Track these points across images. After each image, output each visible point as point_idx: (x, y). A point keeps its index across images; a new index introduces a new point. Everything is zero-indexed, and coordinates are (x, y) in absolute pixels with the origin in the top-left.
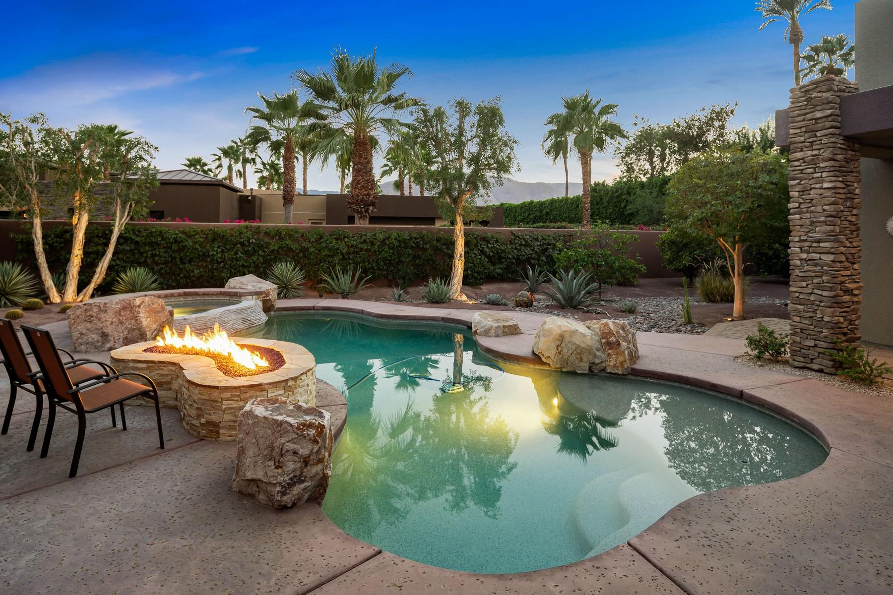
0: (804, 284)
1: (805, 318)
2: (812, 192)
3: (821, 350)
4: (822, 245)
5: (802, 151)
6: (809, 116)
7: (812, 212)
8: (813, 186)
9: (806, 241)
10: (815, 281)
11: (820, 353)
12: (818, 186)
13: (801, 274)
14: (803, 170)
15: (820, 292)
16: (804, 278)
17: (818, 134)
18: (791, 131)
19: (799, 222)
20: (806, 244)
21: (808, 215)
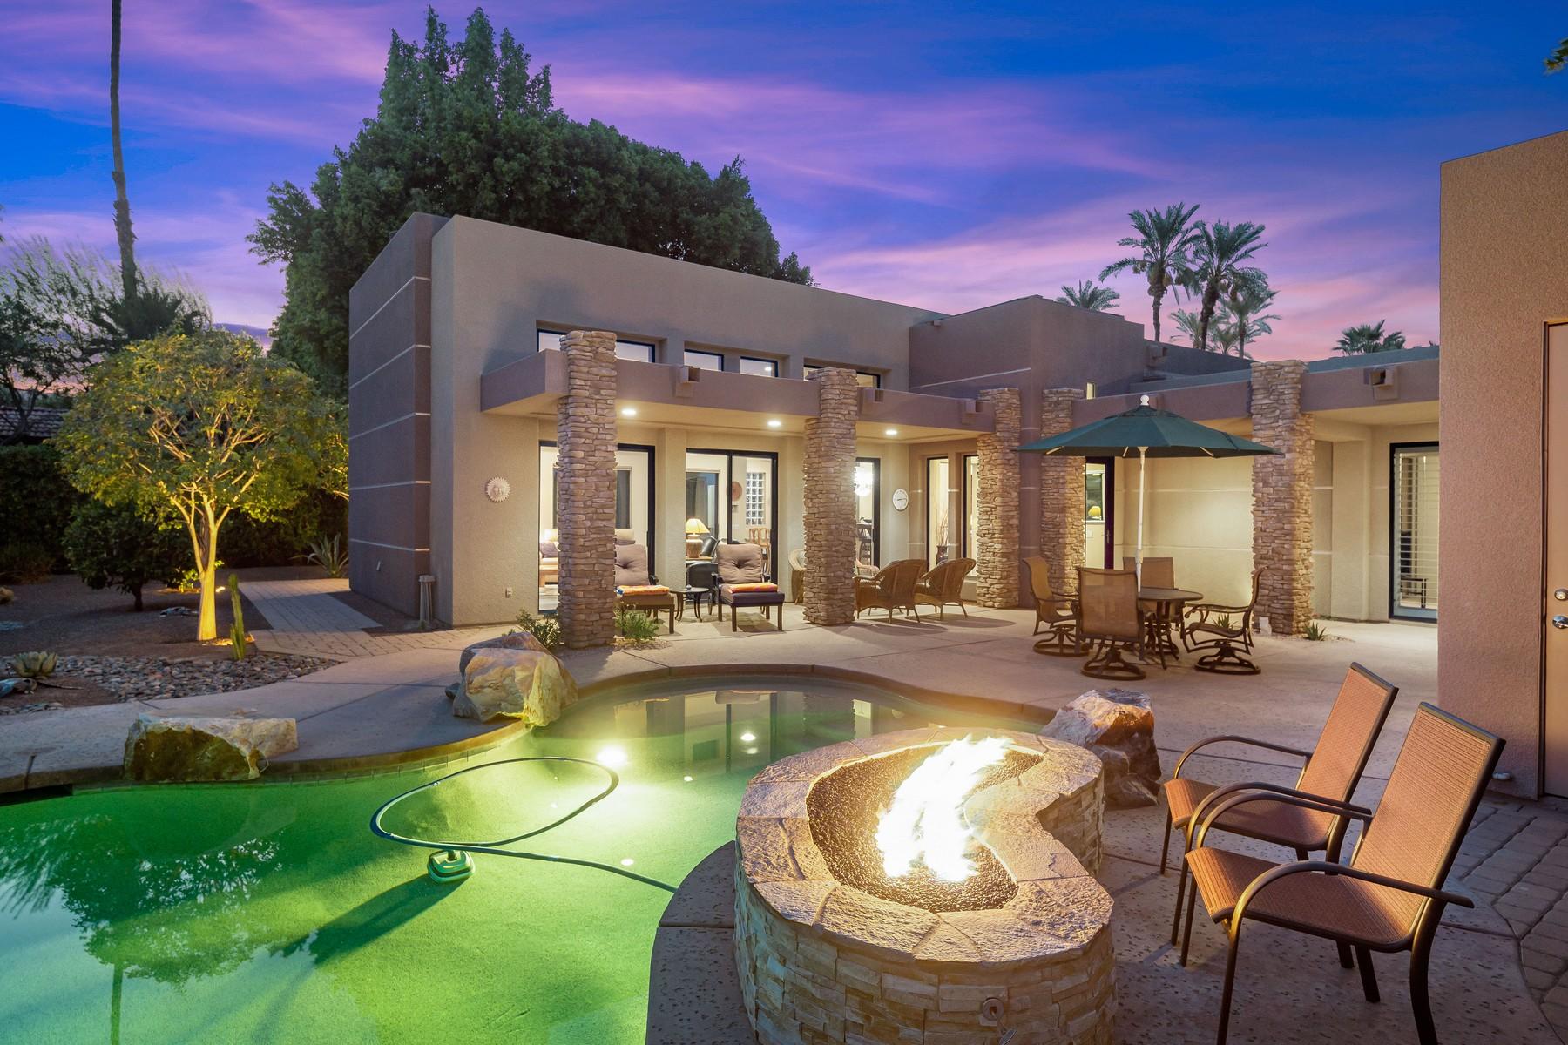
0: (588, 554)
1: (590, 592)
2: (597, 453)
3: (605, 622)
4: (605, 510)
5: (587, 406)
6: (595, 370)
7: (597, 475)
8: (599, 447)
9: (591, 506)
10: (600, 550)
11: (603, 626)
12: (603, 448)
13: (586, 544)
14: (587, 428)
15: (604, 561)
16: (589, 549)
17: (603, 392)
18: (578, 382)
19: (584, 486)
20: (590, 510)
21: (595, 479)
